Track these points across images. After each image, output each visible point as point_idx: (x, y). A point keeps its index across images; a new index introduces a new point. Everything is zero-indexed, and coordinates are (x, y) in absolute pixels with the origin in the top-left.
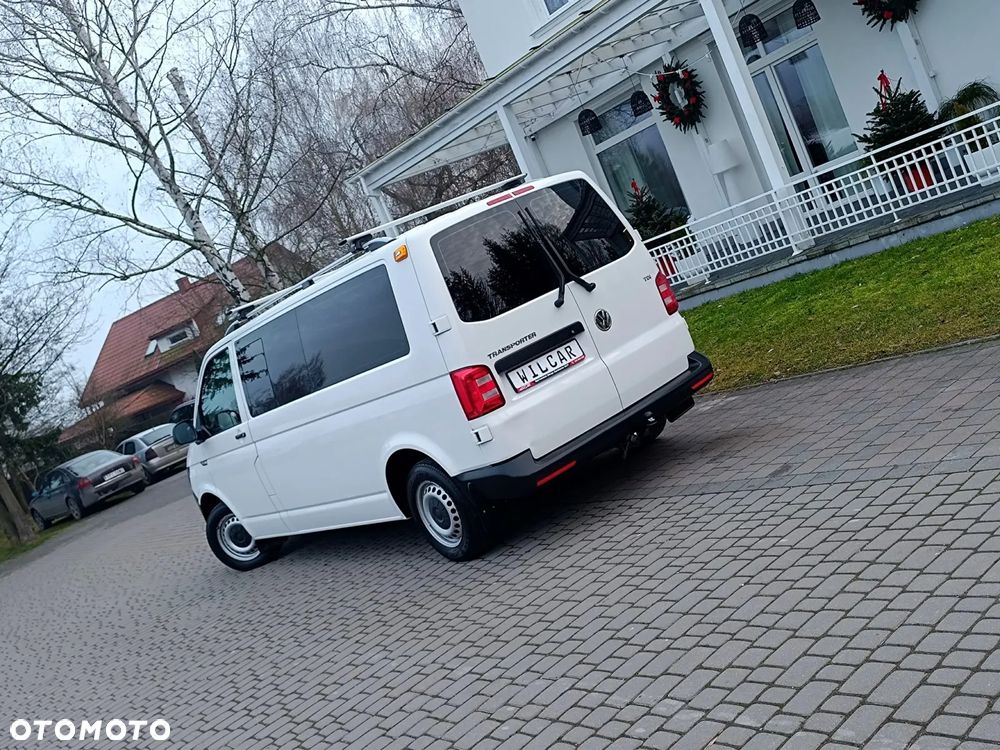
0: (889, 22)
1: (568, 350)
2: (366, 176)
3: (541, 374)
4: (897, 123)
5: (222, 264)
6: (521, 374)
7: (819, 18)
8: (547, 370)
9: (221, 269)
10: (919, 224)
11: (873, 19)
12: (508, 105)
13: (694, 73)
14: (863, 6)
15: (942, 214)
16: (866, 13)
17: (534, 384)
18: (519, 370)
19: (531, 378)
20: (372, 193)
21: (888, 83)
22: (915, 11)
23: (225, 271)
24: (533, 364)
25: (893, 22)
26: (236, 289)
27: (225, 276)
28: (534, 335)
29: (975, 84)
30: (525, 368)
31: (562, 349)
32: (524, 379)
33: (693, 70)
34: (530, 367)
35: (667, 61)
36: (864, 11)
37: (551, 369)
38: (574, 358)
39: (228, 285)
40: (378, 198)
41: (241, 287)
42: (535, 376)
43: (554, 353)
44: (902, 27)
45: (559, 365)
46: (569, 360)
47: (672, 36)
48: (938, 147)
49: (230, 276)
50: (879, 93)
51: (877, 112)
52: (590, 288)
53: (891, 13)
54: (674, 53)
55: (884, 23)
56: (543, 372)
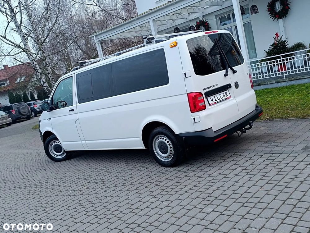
0: (277, 18)
1: (226, 93)
2: (96, 36)
3: (218, 100)
4: (280, 49)
5: (33, 59)
6: (212, 99)
7: (258, 12)
8: (219, 99)
9: (32, 60)
10: (293, 80)
11: (272, 17)
12: (153, 20)
13: (209, 24)
14: (269, 12)
15: (302, 78)
16: (270, 15)
17: (215, 103)
18: (211, 97)
19: (214, 101)
20: (97, 42)
21: (278, 36)
22: (286, 17)
23: (34, 61)
24: (215, 96)
25: (278, 19)
26: (36, 68)
27: (33, 63)
28: (217, 85)
29: (299, 43)
30: (213, 97)
31: (224, 92)
32: (212, 101)
33: (209, 23)
34: (214, 97)
35: (201, 18)
36: (269, 14)
37: (221, 99)
38: (228, 97)
39: (34, 66)
40: (98, 44)
41: (38, 68)
42: (216, 100)
43: (222, 93)
44: (280, 21)
45: (223, 98)
46: (226, 97)
47: (204, 11)
48: (290, 59)
49: (35, 63)
50: (275, 39)
51: (273, 45)
52: (234, 72)
53: (278, 16)
54: (203, 16)
55: (275, 19)
56: (218, 99)
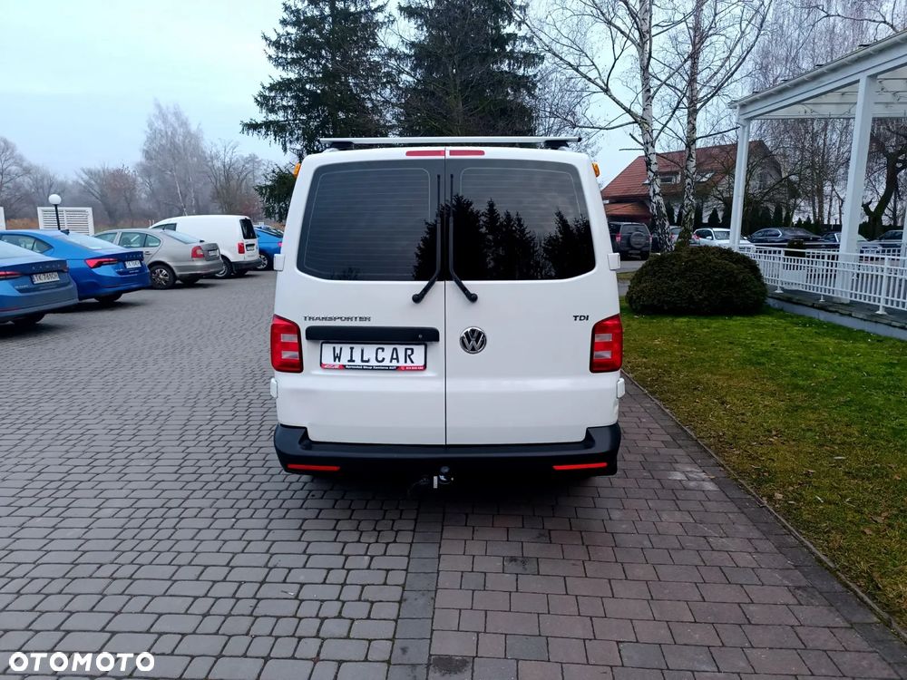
1: (409, 352)
3: (358, 362)
6: (338, 351)
8: (368, 361)
17: (343, 367)
18: (338, 347)
19: (344, 361)
24: (357, 348)
26: (649, 160)
27: (647, 149)
28: (369, 319)
30: (346, 348)
31: (401, 349)
32: (337, 357)
34: (352, 349)
37: (373, 363)
38: (409, 363)
39: (646, 156)
41: (653, 161)
42: (351, 360)
43: (389, 349)
45: (386, 363)
46: (402, 363)
49: (650, 150)
52: (473, 298)
56: (363, 361)
